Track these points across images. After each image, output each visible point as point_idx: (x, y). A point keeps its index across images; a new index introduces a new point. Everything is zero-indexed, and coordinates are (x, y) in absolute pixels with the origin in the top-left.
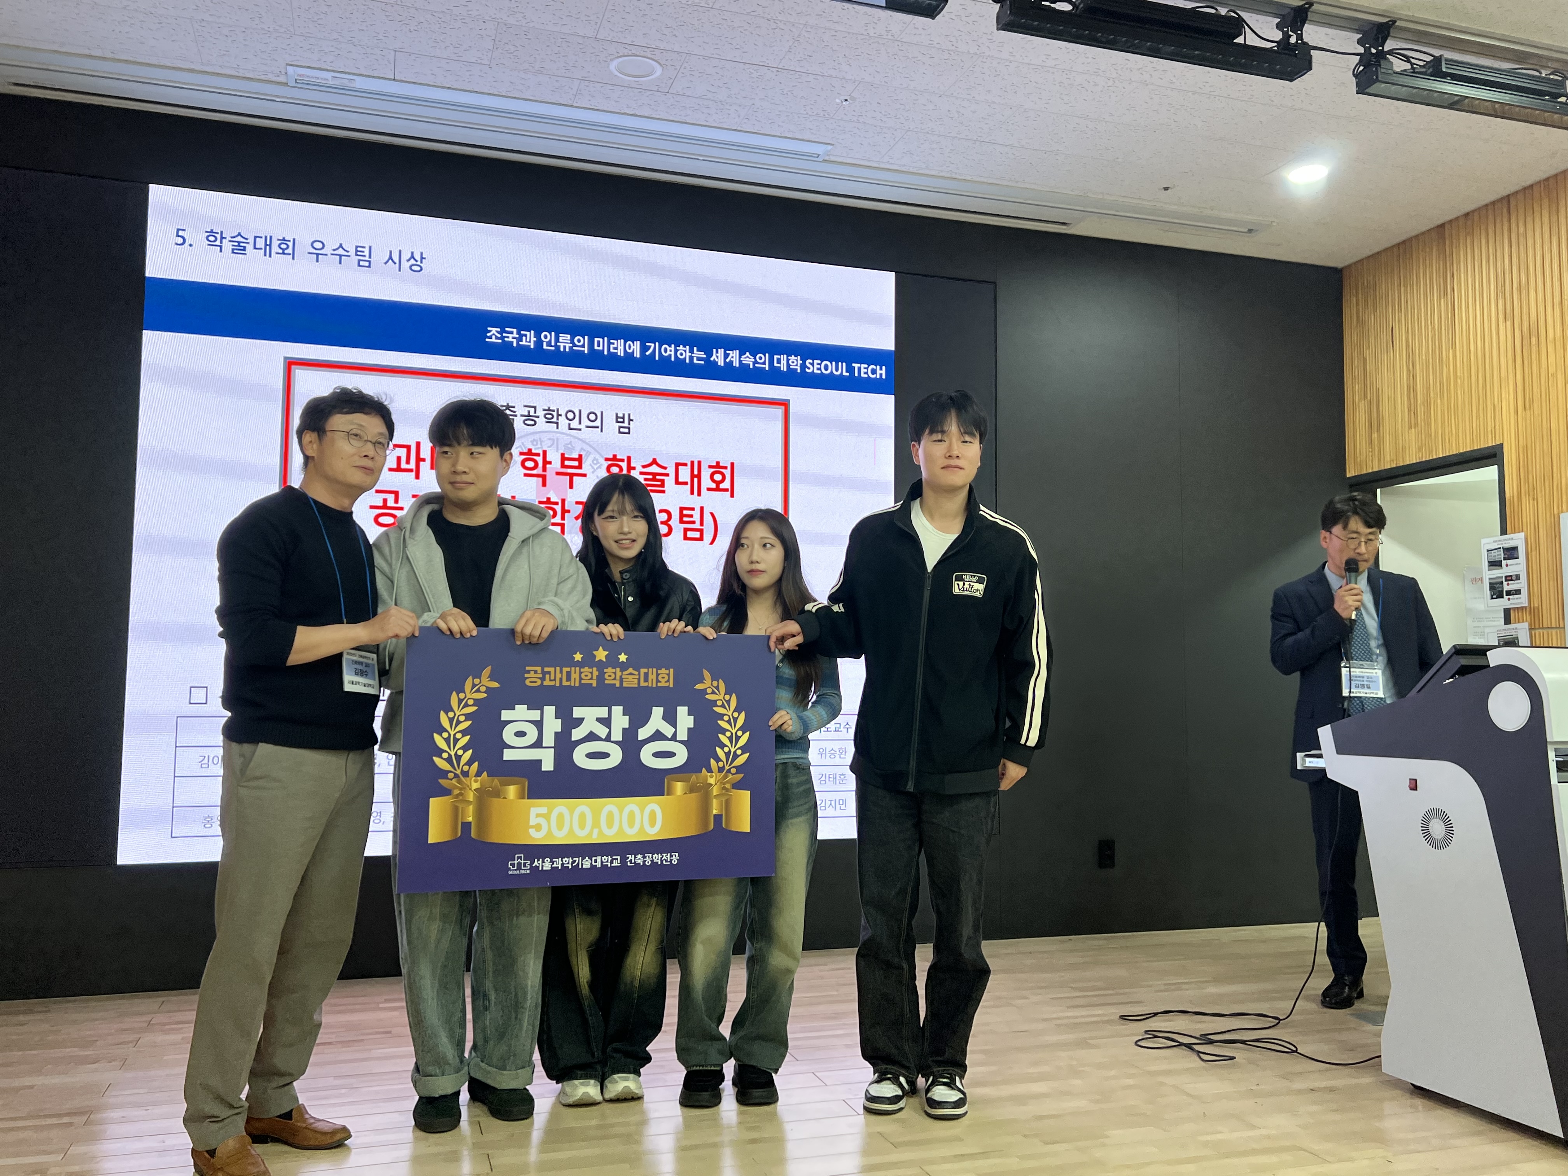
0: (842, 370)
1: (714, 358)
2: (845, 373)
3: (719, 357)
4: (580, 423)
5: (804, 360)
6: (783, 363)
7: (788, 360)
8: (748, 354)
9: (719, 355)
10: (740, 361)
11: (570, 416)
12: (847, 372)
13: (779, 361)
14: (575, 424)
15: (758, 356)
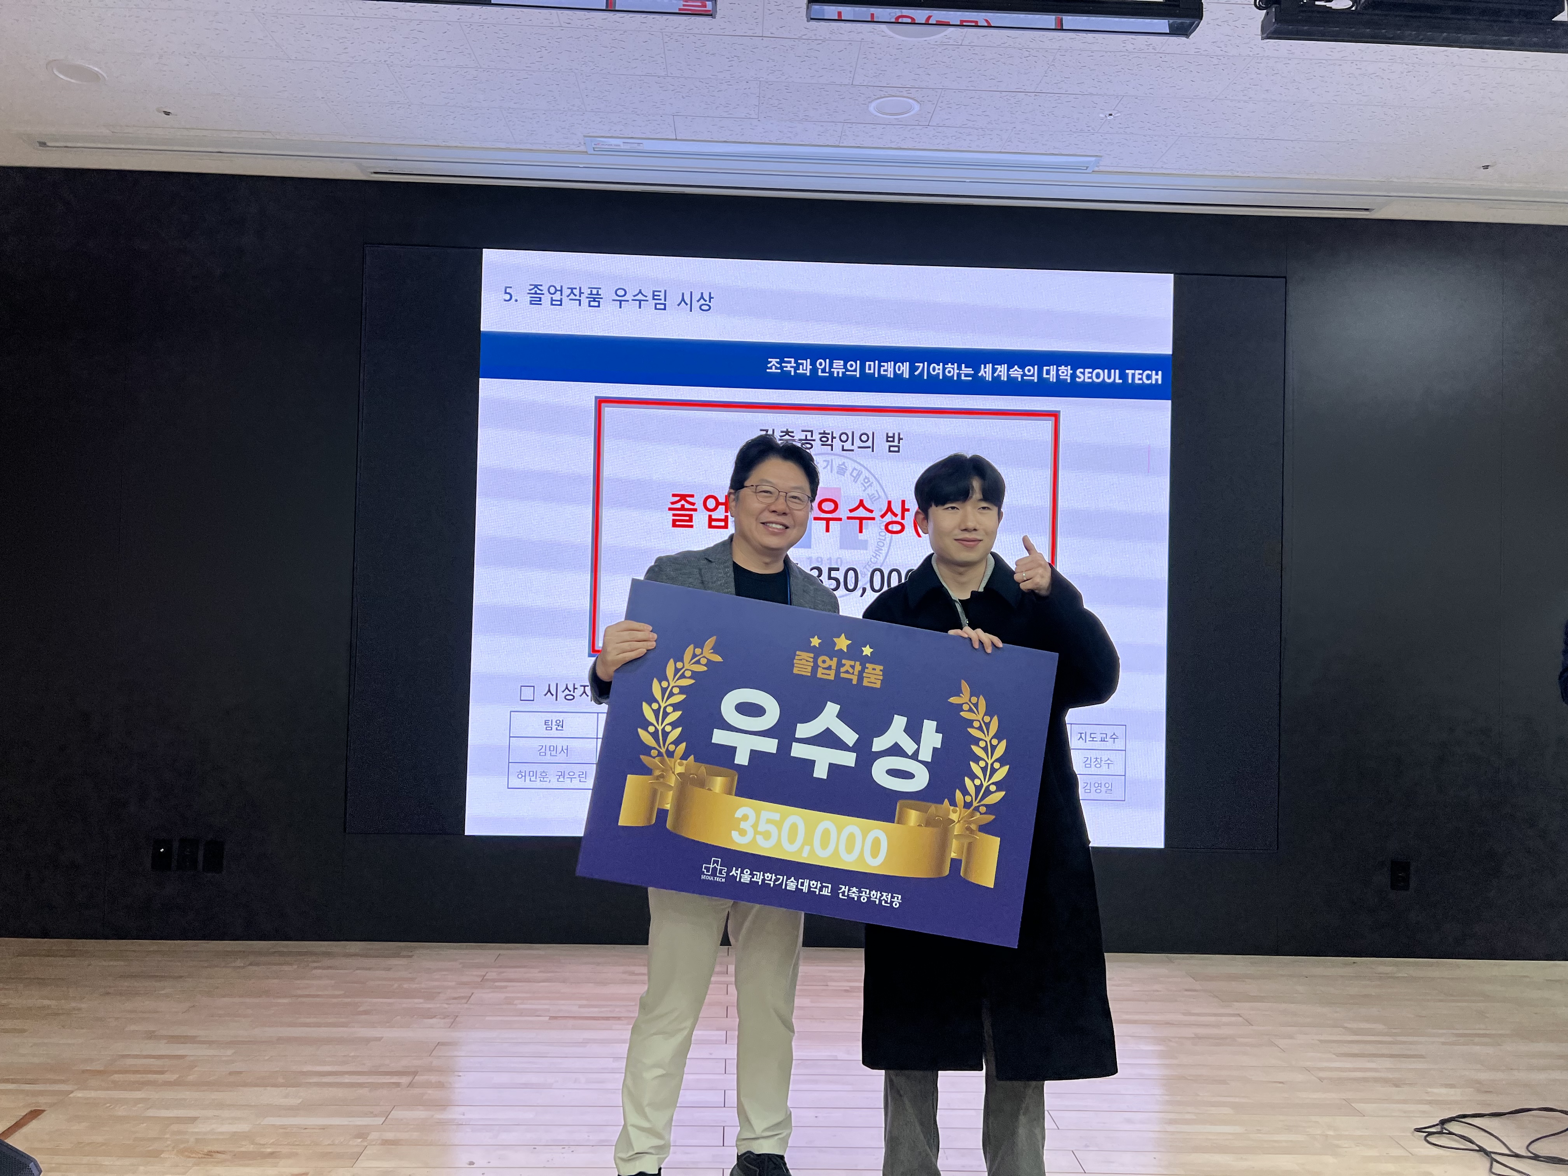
0: (1115, 377)
1: (982, 373)
2: (1118, 381)
3: (986, 372)
4: (853, 444)
5: (1074, 369)
6: (1052, 373)
7: (1058, 370)
8: (1016, 367)
9: (987, 370)
10: (1008, 375)
11: (844, 437)
12: (1120, 379)
13: (1048, 372)
14: (848, 446)
15: (1026, 370)
